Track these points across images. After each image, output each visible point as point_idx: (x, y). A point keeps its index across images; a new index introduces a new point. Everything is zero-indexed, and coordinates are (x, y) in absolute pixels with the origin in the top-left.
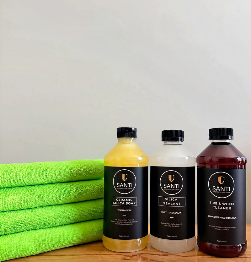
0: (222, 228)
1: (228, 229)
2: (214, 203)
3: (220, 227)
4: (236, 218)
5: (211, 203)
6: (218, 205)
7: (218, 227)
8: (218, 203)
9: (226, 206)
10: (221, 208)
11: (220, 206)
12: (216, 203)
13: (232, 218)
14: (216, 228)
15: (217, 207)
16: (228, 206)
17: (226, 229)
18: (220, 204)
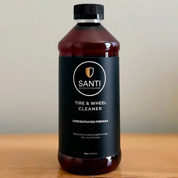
0: (91, 136)
1: (98, 136)
2: (80, 103)
3: (88, 135)
4: (107, 121)
5: (77, 103)
6: (85, 106)
7: (86, 135)
8: (85, 103)
9: (95, 106)
10: (90, 109)
11: (88, 107)
12: (83, 103)
13: (103, 121)
14: (83, 136)
15: (84, 109)
16: (98, 106)
17: (96, 136)
18: (88, 104)
